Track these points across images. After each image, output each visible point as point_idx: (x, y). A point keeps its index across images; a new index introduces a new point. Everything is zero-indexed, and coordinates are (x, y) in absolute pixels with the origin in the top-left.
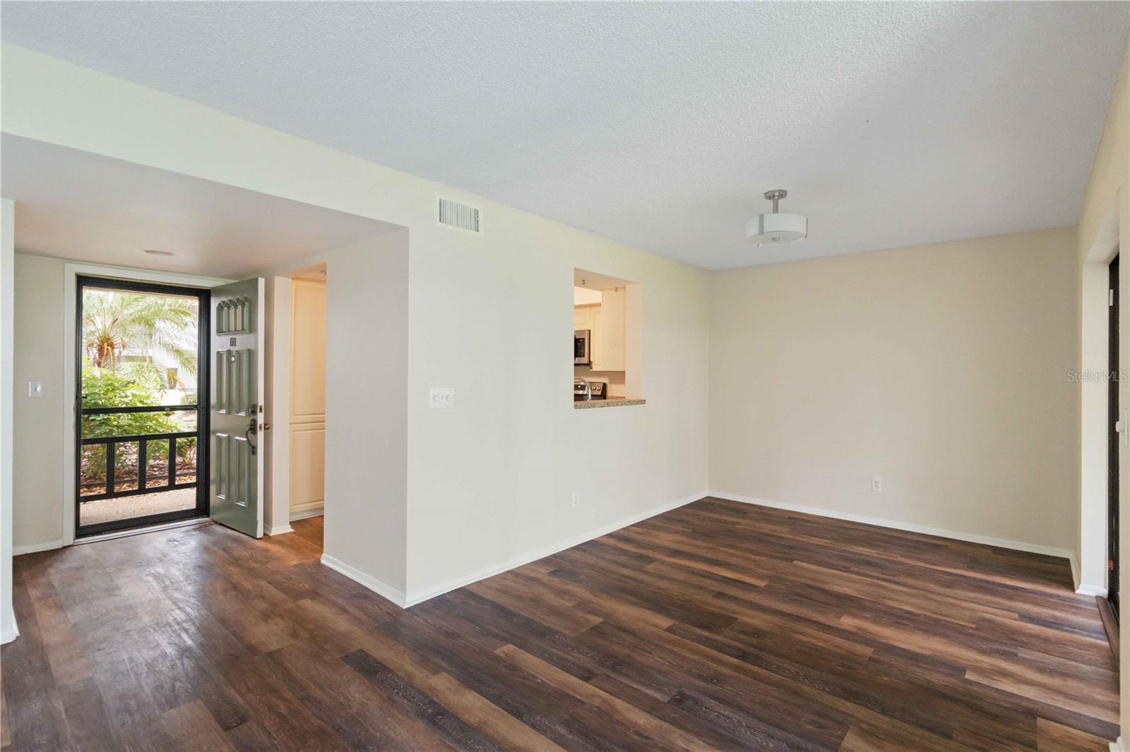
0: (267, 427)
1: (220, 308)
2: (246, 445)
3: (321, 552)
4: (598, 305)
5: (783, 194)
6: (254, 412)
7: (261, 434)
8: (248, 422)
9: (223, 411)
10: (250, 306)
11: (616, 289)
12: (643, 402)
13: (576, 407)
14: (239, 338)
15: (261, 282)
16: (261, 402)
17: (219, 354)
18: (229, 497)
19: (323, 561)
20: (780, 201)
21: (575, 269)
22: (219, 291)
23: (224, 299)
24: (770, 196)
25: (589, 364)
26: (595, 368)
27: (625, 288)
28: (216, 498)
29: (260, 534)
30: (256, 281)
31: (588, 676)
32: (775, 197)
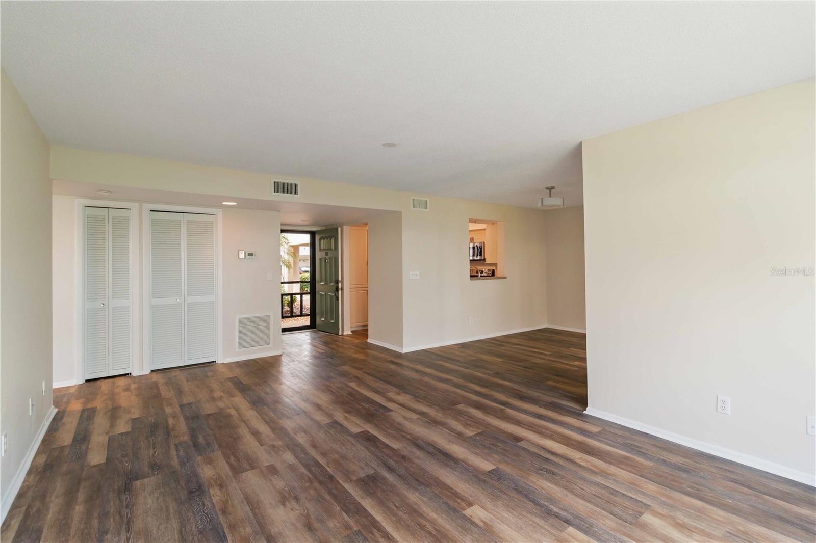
0: (342, 289)
1: (320, 239)
2: (334, 297)
3: (367, 338)
4: (485, 229)
5: (553, 188)
6: (337, 283)
7: (340, 292)
8: (334, 287)
9: (323, 283)
10: (335, 239)
11: (493, 224)
12: (505, 278)
13: (471, 280)
14: (329, 252)
15: (339, 229)
16: (340, 279)
17: (321, 259)
18: (326, 319)
19: (368, 341)
20: (552, 190)
21: (470, 219)
22: (319, 232)
23: (322, 236)
24: (548, 189)
25: (484, 260)
26: (487, 261)
27: (496, 223)
28: (320, 320)
29: (340, 334)
30: (338, 228)
31: (467, 368)
32: (550, 189)
